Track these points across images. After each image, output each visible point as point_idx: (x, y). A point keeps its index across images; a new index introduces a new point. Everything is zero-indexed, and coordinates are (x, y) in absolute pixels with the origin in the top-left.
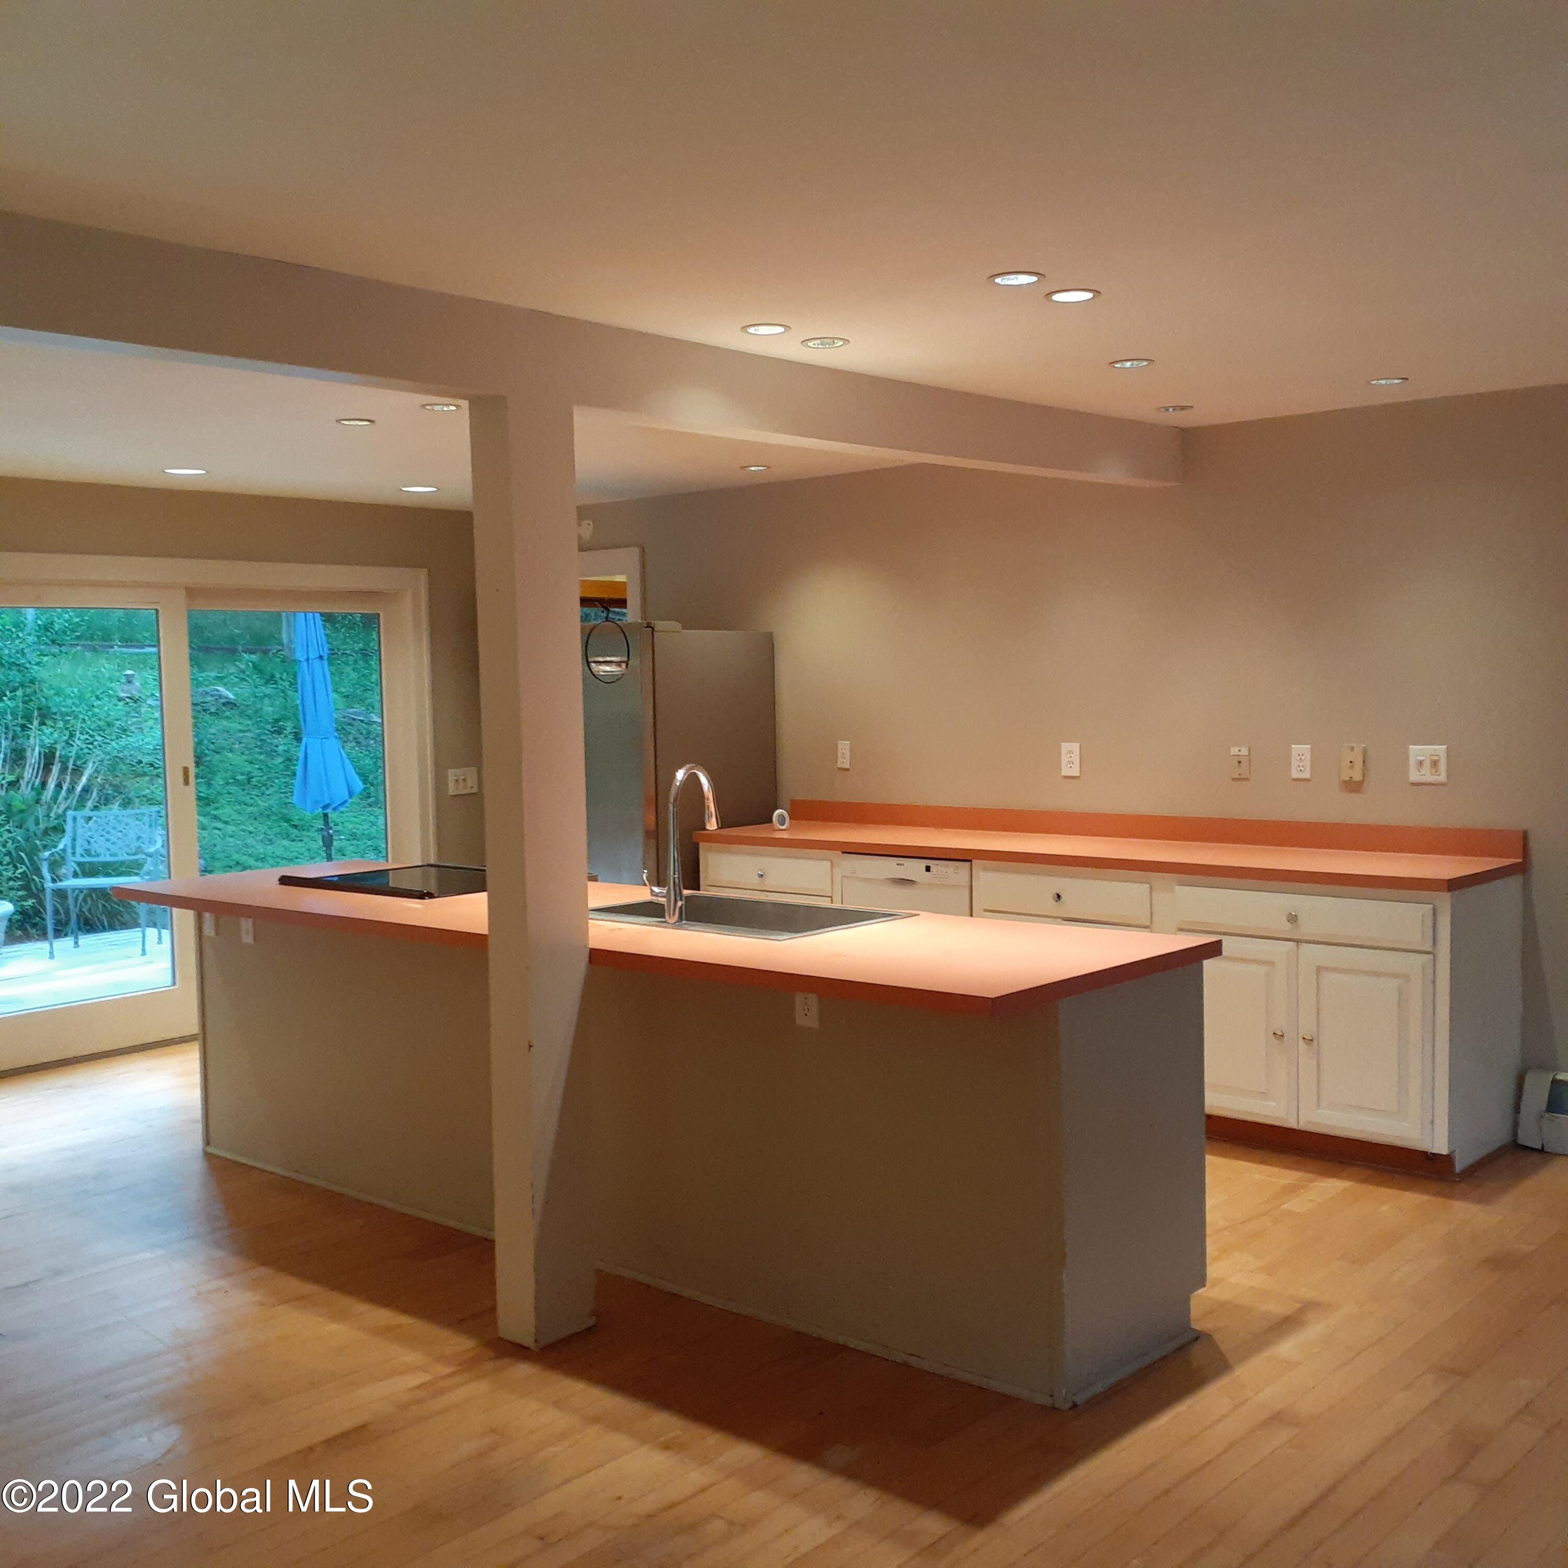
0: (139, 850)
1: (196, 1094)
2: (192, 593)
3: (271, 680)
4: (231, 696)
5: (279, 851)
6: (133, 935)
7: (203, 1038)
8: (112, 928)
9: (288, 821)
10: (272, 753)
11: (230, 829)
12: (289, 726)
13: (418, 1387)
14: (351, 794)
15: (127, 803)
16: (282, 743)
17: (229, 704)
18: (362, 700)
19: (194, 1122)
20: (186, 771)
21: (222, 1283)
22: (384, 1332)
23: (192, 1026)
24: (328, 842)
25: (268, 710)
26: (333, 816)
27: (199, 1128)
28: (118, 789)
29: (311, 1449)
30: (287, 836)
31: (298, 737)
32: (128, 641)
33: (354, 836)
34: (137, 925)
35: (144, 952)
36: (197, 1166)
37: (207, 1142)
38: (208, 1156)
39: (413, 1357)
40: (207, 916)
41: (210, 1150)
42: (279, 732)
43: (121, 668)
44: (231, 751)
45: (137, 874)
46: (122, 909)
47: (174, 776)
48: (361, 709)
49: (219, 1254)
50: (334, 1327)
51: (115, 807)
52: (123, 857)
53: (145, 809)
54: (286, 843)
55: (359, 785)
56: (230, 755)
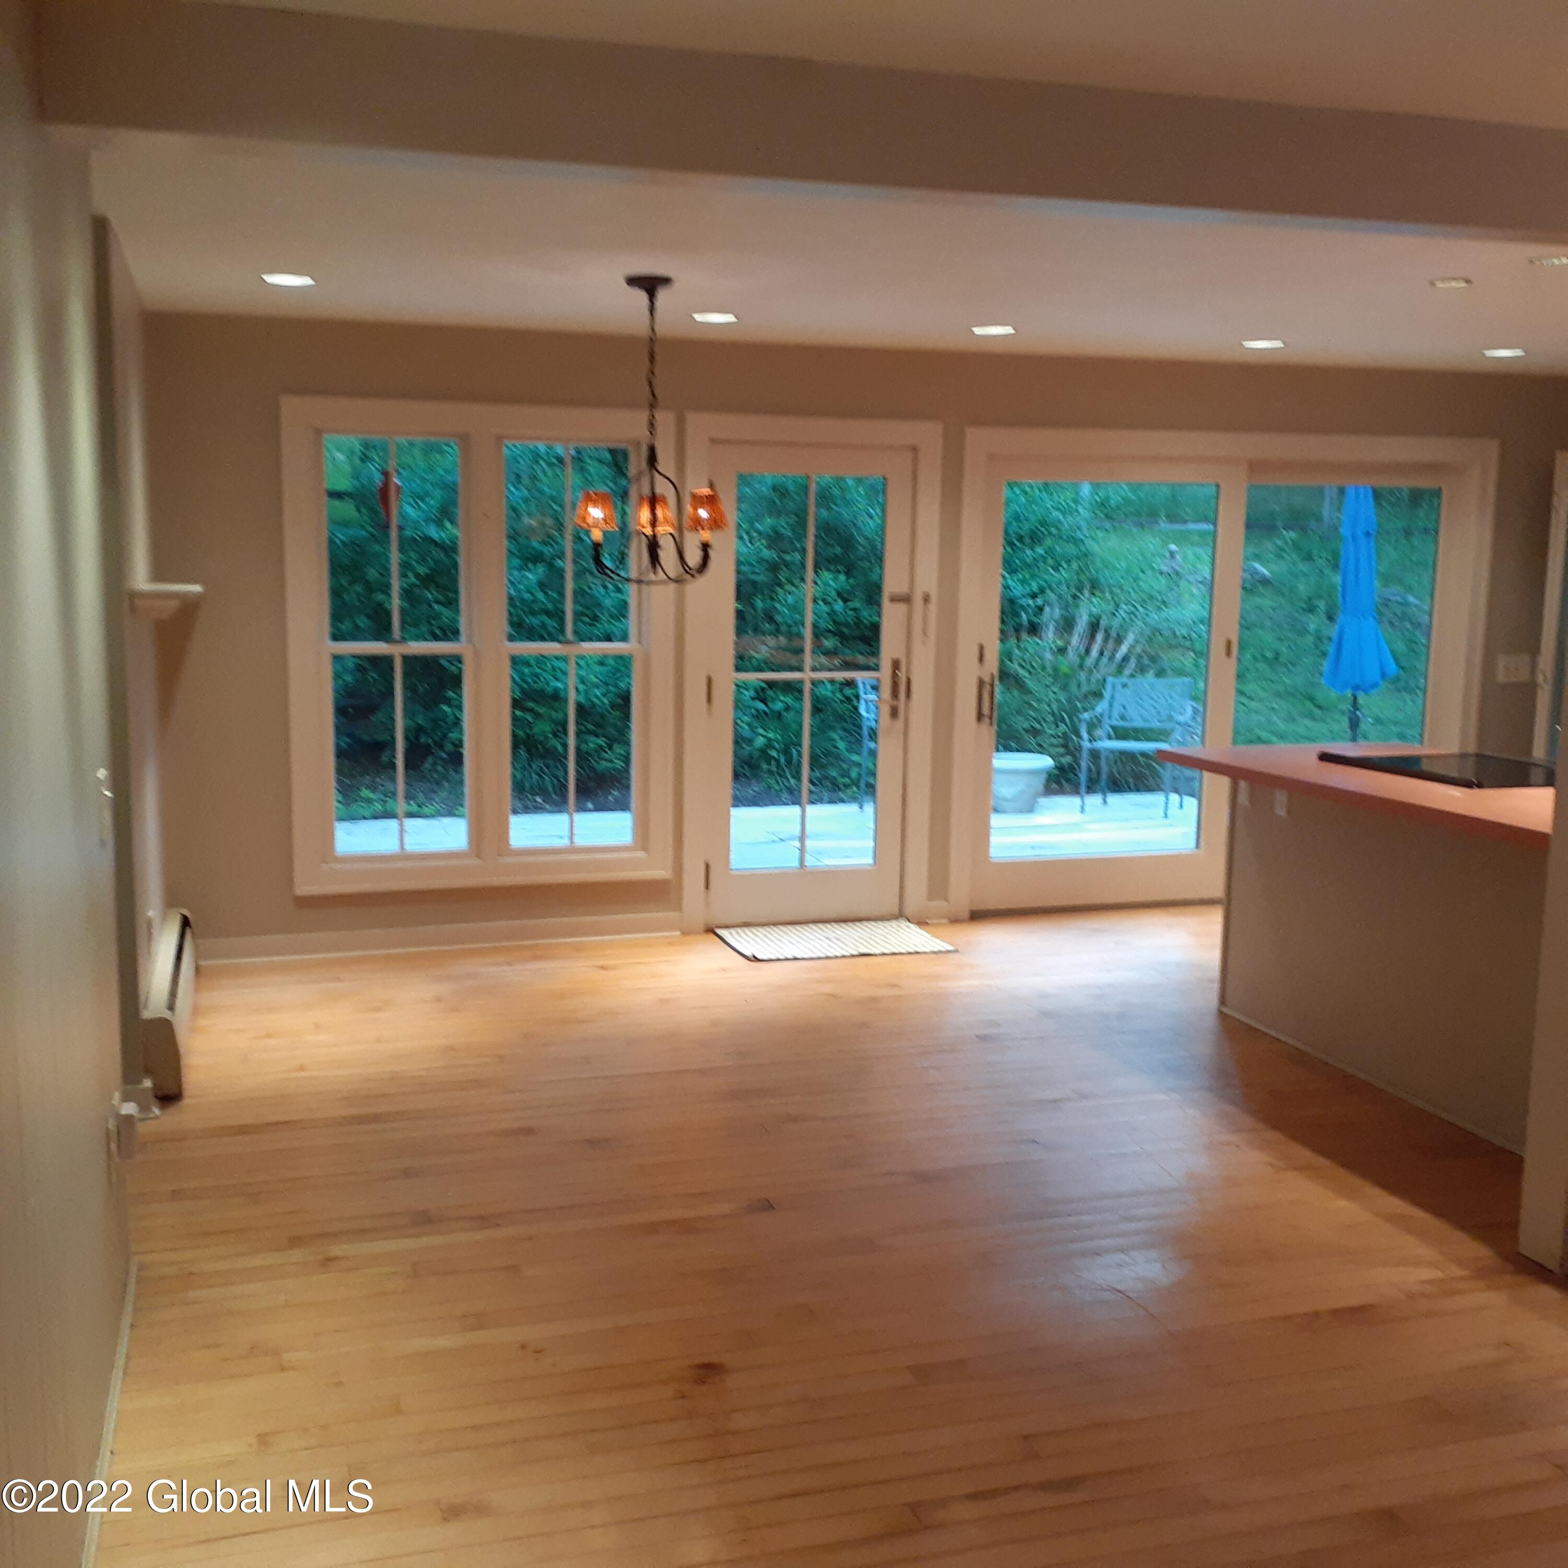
0: (1170, 718)
1: (1214, 956)
2: (1255, 467)
3: (1309, 557)
4: (1266, 572)
5: (1302, 731)
6: (1156, 799)
7: (1228, 904)
8: (1138, 790)
9: (1312, 699)
10: (1303, 632)
11: (1254, 705)
12: (1322, 605)
13: (1430, 1282)
14: (1384, 675)
15: (1160, 673)
16: (1313, 623)
17: (1265, 582)
18: (1400, 582)
19: (1210, 981)
20: (1229, 644)
21: (1233, 1138)
22: (1394, 1219)
23: (1217, 889)
24: (1354, 724)
25: (1302, 588)
26: (1362, 699)
27: (1216, 987)
28: (1153, 659)
29: (1317, 1315)
30: (1312, 717)
31: (1331, 618)
32: (1173, 518)
33: (1378, 721)
34: (1160, 789)
35: (1166, 816)
36: (1210, 1022)
37: (1223, 1001)
38: (1222, 1016)
39: (1423, 1251)
40: (1243, 784)
41: (1224, 1010)
42: (1311, 610)
43: (1165, 544)
44: (1262, 628)
45: (1165, 742)
46: (1147, 773)
47: (1218, 648)
48: (1397, 589)
49: (1231, 1109)
50: (1343, 1203)
51: (1150, 676)
52: (1155, 724)
53: (1179, 680)
54: (1307, 722)
55: (1392, 668)
56: (1260, 632)
